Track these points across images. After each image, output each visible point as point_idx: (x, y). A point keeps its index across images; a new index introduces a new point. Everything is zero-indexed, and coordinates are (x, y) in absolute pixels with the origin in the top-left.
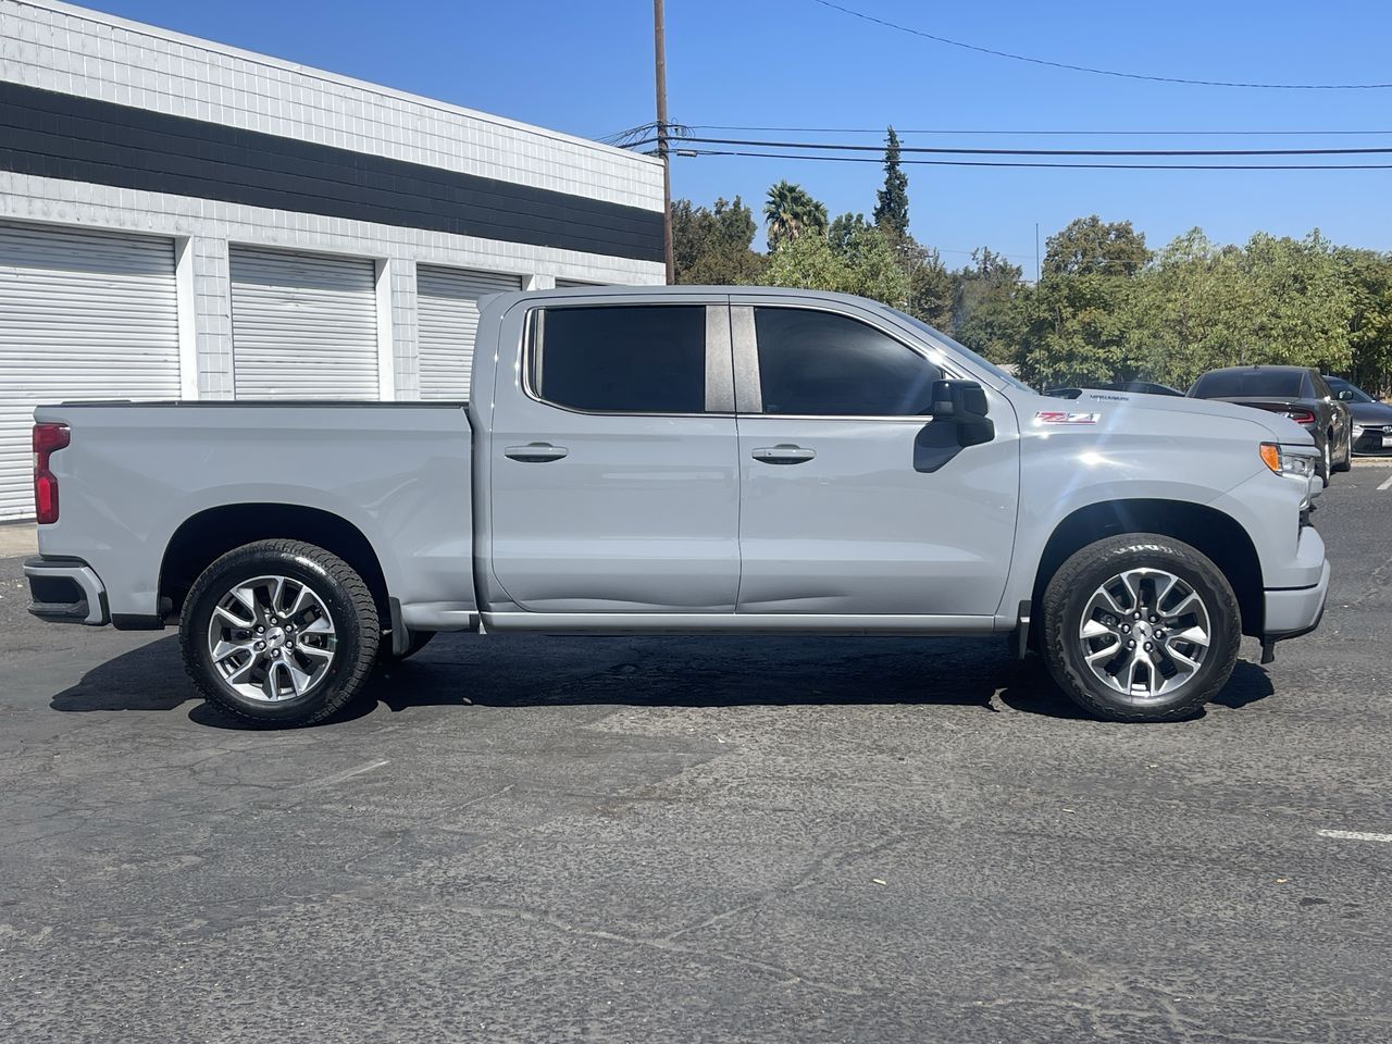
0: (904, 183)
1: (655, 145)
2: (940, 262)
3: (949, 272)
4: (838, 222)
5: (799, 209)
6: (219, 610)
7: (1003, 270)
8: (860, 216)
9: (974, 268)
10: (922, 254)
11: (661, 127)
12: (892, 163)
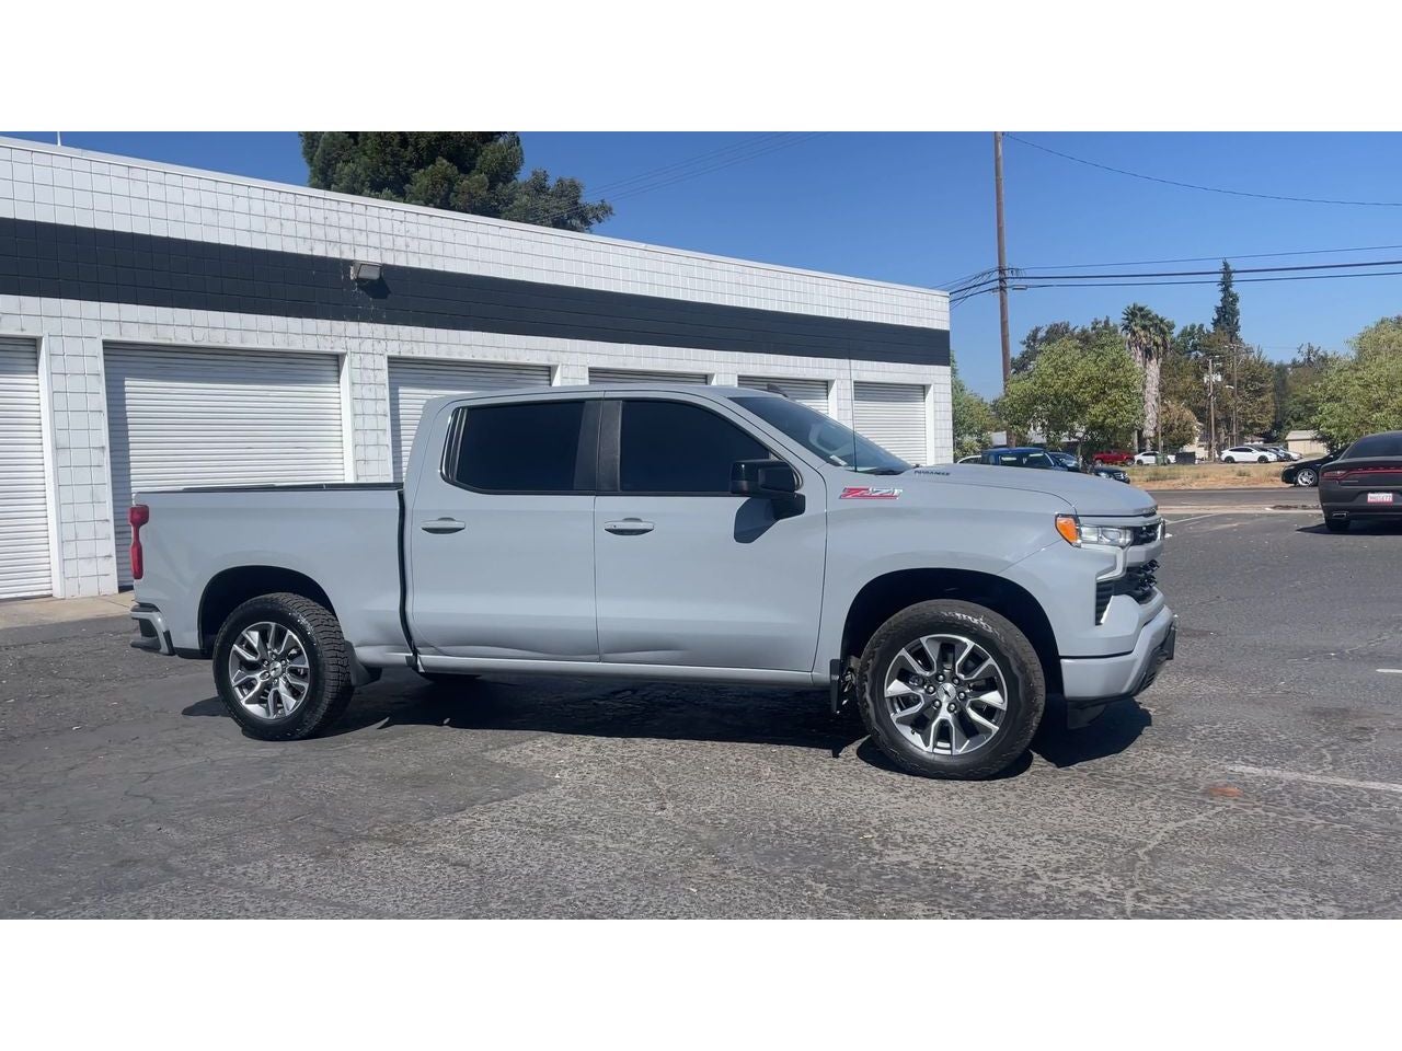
0: (1236, 299)
1: (997, 284)
2: (1263, 355)
3: (1275, 363)
4: (1185, 330)
5: (1147, 323)
6: (236, 647)
7: (1324, 359)
8: (1202, 326)
9: (1301, 359)
10: (1249, 351)
11: (1001, 271)
12: (1226, 285)
